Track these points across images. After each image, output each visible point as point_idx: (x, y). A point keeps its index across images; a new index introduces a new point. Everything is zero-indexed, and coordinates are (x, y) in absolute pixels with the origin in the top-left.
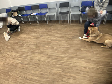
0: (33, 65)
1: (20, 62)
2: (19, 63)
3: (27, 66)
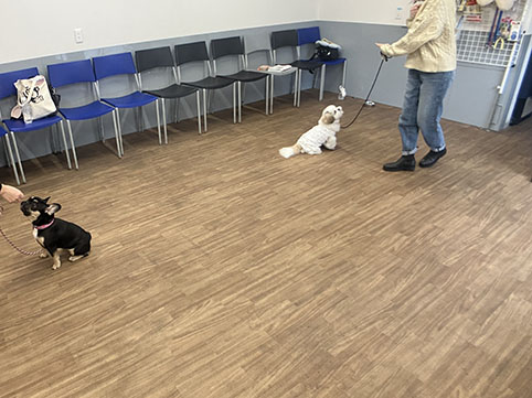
0: (336, 276)
1: (287, 303)
2: (295, 307)
3: (329, 291)
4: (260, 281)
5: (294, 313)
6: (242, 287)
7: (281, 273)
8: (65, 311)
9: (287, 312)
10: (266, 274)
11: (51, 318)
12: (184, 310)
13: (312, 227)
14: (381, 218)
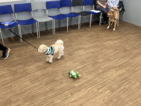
0: (124, 83)
1: (109, 91)
2: (111, 93)
3: (122, 87)
4: (100, 83)
5: (111, 95)
6: (93, 85)
7: (106, 81)
8: (33, 91)
9: (109, 94)
10: (101, 81)
11: (28, 93)
12: (75, 92)
13: (115, 65)
14: (137, 63)
